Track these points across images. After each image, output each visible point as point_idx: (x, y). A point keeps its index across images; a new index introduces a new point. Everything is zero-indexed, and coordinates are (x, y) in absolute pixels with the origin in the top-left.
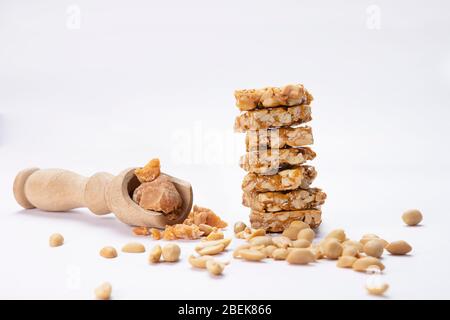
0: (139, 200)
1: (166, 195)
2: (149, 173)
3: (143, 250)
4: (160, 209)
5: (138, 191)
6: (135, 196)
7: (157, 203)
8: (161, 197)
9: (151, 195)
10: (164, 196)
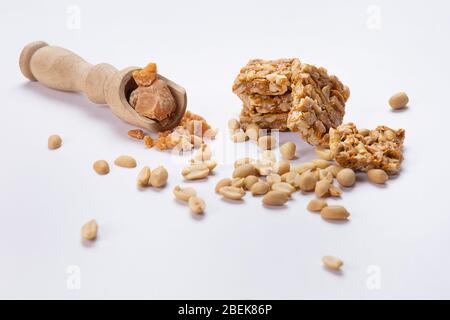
0: (135, 104)
1: (161, 103)
2: (146, 78)
3: (133, 165)
4: (154, 117)
5: (135, 94)
6: (132, 99)
7: (151, 111)
8: (155, 106)
9: (146, 102)
10: (158, 105)
